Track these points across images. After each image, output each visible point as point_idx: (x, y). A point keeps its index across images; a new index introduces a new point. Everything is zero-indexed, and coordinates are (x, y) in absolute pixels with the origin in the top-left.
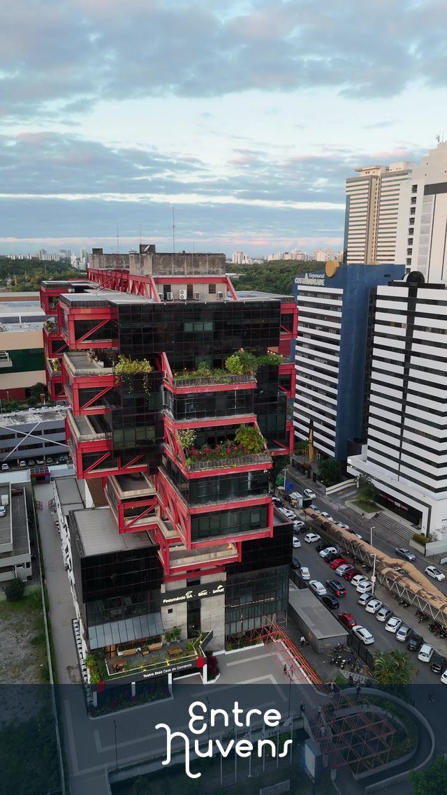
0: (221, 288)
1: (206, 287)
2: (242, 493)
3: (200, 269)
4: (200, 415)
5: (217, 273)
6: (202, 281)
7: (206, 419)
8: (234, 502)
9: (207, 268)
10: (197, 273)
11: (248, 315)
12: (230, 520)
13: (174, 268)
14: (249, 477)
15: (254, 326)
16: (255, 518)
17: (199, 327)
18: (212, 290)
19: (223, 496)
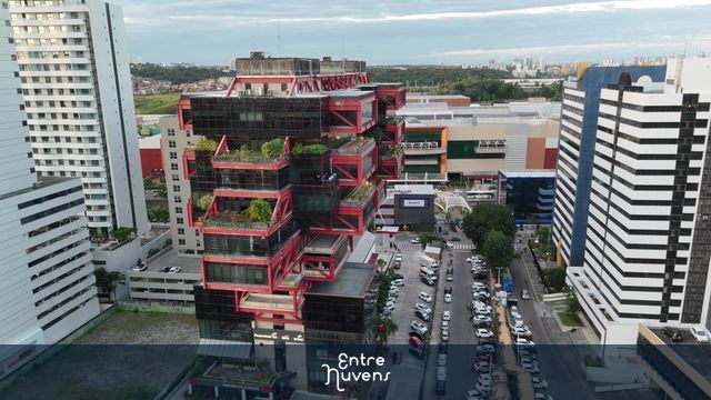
0: (290, 86)
1: (279, 86)
2: (246, 252)
3: (274, 71)
4: (234, 187)
5: (288, 74)
6: (276, 81)
7: (240, 190)
8: (238, 258)
9: (279, 69)
10: (271, 74)
11: (291, 109)
12: (237, 272)
13: (252, 70)
14: (251, 241)
15: (297, 118)
16: (259, 276)
17: (251, 117)
18: (284, 88)
19: (231, 251)
